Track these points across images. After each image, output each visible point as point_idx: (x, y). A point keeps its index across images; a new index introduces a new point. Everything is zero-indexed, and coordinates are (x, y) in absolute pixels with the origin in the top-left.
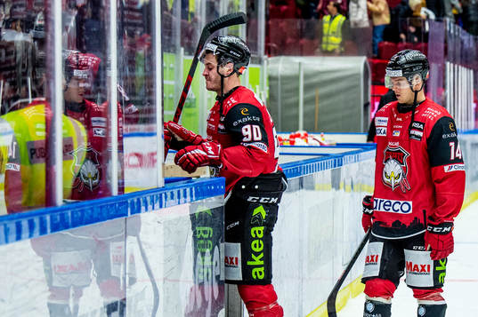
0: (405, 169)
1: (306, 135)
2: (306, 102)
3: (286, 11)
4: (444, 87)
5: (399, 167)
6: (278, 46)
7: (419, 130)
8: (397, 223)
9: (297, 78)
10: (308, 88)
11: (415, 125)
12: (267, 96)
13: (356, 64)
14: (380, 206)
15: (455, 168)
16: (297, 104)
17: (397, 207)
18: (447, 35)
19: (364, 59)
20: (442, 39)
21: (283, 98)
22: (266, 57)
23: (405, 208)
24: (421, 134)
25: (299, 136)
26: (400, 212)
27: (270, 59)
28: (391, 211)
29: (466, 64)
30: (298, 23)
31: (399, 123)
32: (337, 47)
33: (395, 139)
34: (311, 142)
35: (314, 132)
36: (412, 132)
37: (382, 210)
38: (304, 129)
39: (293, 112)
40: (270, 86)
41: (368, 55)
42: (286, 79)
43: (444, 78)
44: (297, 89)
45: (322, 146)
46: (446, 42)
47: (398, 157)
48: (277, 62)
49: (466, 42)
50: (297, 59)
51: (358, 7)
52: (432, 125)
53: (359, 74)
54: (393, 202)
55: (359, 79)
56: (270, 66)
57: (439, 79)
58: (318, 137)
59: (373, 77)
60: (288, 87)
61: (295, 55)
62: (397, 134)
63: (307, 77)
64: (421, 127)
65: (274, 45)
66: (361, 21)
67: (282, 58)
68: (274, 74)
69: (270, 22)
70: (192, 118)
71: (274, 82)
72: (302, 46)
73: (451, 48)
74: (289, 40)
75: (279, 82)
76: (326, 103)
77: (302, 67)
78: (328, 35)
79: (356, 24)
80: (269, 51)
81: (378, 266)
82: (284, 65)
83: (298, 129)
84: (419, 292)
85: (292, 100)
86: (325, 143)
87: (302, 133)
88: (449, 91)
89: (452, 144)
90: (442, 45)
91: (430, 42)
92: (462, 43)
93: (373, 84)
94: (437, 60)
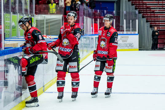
0: (106, 43)
1: (46, 36)
2: (46, 27)
3: (41, 2)
4: (84, 23)
5: (104, 43)
6: (39, 12)
7: (109, 34)
8: (104, 57)
9: (43, 20)
10: (47, 23)
11: (108, 33)
12: (36, 25)
13: (60, 17)
14: (99, 52)
15: (115, 44)
16: (44, 28)
17: (104, 53)
18: (84, 9)
19: (62, 15)
20: (83, 10)
21: (40, 26)
22: (35, 15)
23: (106, 53)
24: (110, 35)
25: (44, 36)
26: (105, 54)
27: (36, 15)
28: (102, 54)
29: (90, 17)
30: (44, 6)
31: (104, 32)
32: (55, 12)
33: (103, 36)
34: (47, 38)
35: (48, 35)
36: (108, 35)
37: (100, 53)
38: (46, 34)
39: (43, 30)
40: (36, 23)
41: (63, 14)
42: (41, 21)
43: (84, 21)
44: (44, 24)
45: (50, 39)
46: (84, 11)
47: (104, 40)
48: (38, 16)
49: (89, 11)
50: (44, 15)
51: (62, 1)
52: (112, 33)
53: (60, 19)
54: (103, 51)
55: (61, 21)
56: (37, 17)
57: (82, 21)
58: (49, 36)
59: (64, 20)
60: (41, 23)
61: (43, 14)
62: (104, 35)
63: (46, 20)
64: (110, 33)
65: (37, 12)
66: (62, 5)
67: (40, 15)
68: (38, 19)
69: (36, 6)
70: (15, 31)
71: (37, 22)
72: (45, 12)
73: (85, 13)
74: (42, 10)
75: (39, 22)
76: (52, 27)
77: (45, 17)
78: (52, 9)
79: (61, 6)
80: (36, 13)
81: (99, 68)
82: (40, 17)
83: (44, 34)
84: (108, 74)
85: (43, 26)
86: (51, 38)
87: (45, 35)
88: (85, 24)
89: (116, 39)
90: (83, 12)
91: (80, 11)
92: (88, 11)
93: (65, 22)
94: (81, 16)
